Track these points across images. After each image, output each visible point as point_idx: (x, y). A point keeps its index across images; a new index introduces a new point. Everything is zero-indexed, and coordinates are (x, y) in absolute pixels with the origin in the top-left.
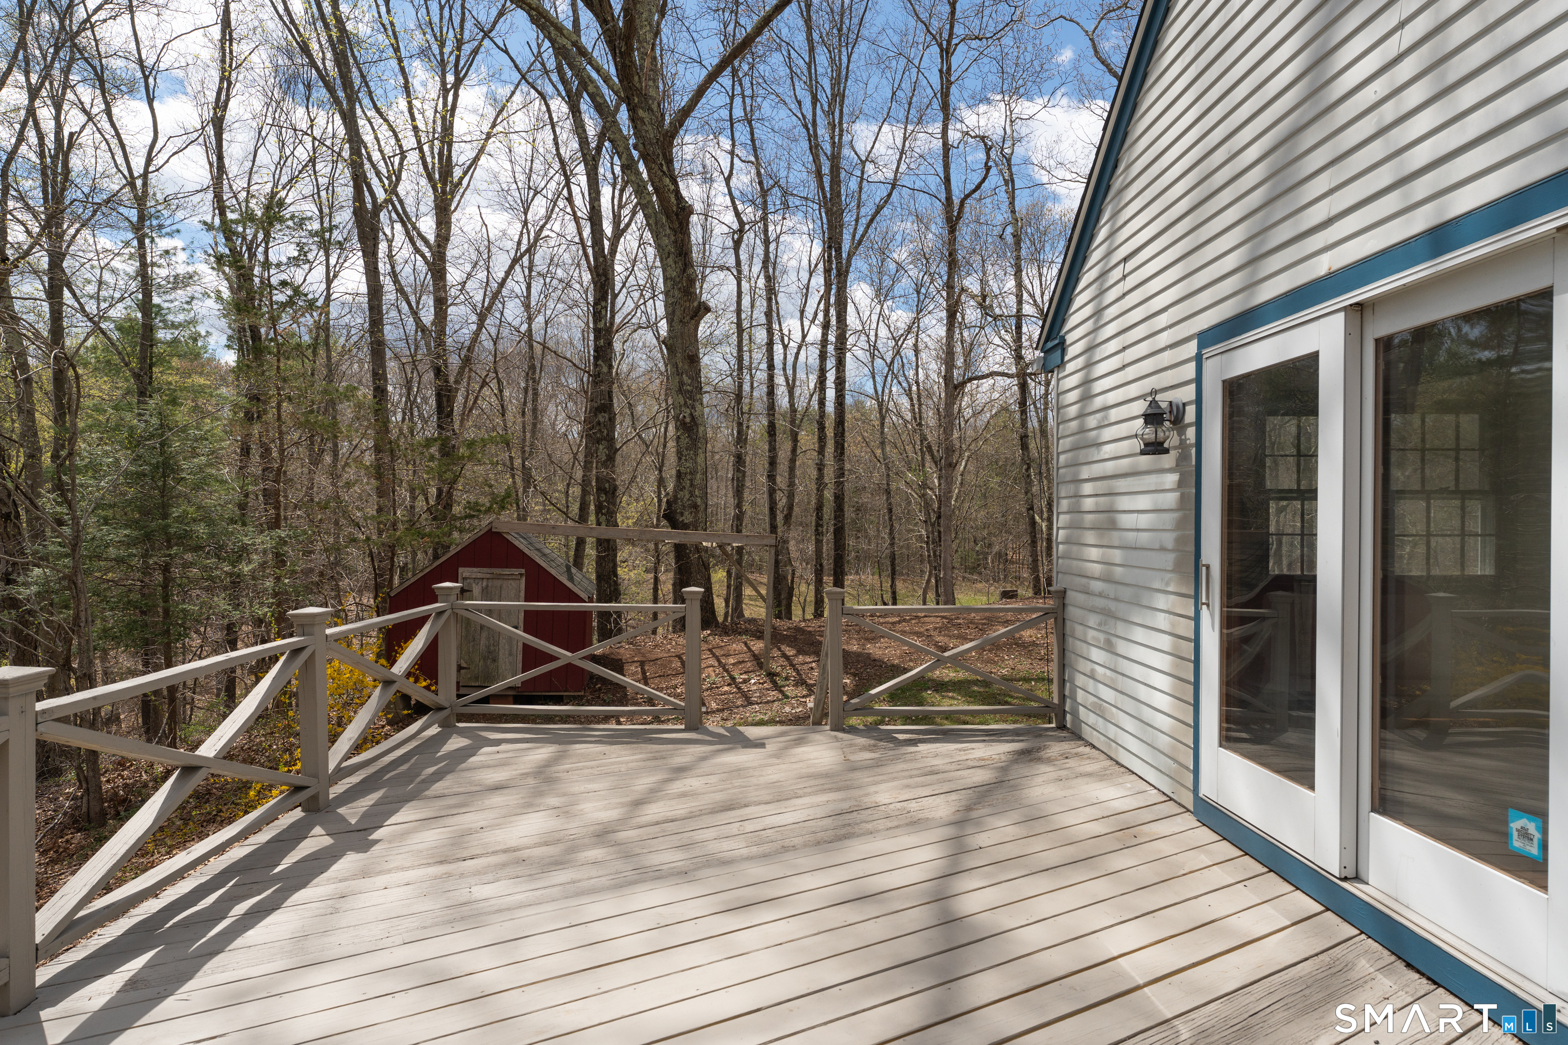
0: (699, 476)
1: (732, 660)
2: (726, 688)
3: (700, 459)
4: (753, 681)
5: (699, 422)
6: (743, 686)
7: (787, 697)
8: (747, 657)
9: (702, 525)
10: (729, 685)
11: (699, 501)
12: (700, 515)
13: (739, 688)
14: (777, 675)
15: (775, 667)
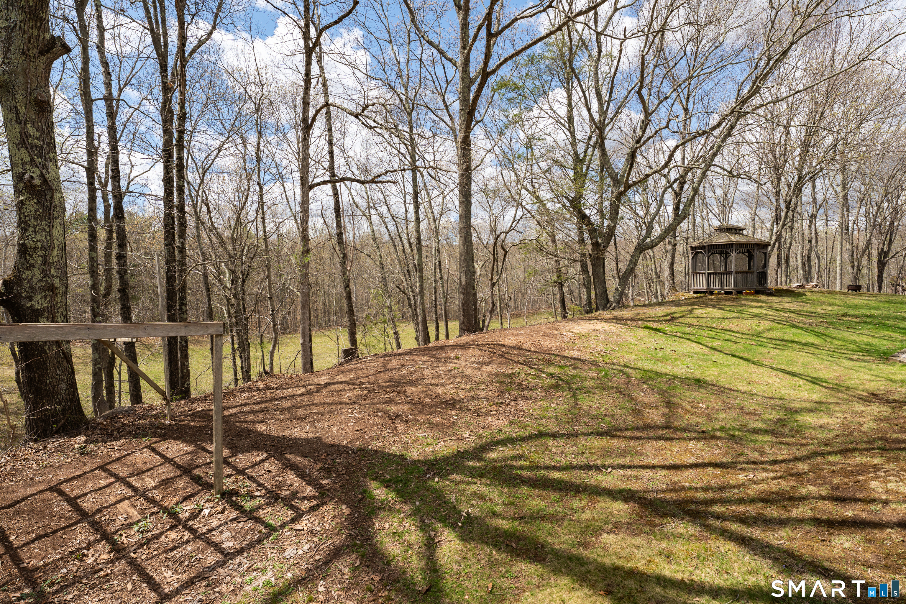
0: (55, 252)
1: (151, 483)
2: (172, 535)
3: (57, 232)
4: (206, 512)
5: (54, 186)
6: (195, 523)
7: (272, 529)
8: (168, 471)
9: (61, 310)
10: (172, 528)
11: (57, 282)
12: (59, 299)
13: (191, 530)
14: (236, 493)
15: (228, 484)
